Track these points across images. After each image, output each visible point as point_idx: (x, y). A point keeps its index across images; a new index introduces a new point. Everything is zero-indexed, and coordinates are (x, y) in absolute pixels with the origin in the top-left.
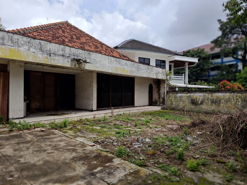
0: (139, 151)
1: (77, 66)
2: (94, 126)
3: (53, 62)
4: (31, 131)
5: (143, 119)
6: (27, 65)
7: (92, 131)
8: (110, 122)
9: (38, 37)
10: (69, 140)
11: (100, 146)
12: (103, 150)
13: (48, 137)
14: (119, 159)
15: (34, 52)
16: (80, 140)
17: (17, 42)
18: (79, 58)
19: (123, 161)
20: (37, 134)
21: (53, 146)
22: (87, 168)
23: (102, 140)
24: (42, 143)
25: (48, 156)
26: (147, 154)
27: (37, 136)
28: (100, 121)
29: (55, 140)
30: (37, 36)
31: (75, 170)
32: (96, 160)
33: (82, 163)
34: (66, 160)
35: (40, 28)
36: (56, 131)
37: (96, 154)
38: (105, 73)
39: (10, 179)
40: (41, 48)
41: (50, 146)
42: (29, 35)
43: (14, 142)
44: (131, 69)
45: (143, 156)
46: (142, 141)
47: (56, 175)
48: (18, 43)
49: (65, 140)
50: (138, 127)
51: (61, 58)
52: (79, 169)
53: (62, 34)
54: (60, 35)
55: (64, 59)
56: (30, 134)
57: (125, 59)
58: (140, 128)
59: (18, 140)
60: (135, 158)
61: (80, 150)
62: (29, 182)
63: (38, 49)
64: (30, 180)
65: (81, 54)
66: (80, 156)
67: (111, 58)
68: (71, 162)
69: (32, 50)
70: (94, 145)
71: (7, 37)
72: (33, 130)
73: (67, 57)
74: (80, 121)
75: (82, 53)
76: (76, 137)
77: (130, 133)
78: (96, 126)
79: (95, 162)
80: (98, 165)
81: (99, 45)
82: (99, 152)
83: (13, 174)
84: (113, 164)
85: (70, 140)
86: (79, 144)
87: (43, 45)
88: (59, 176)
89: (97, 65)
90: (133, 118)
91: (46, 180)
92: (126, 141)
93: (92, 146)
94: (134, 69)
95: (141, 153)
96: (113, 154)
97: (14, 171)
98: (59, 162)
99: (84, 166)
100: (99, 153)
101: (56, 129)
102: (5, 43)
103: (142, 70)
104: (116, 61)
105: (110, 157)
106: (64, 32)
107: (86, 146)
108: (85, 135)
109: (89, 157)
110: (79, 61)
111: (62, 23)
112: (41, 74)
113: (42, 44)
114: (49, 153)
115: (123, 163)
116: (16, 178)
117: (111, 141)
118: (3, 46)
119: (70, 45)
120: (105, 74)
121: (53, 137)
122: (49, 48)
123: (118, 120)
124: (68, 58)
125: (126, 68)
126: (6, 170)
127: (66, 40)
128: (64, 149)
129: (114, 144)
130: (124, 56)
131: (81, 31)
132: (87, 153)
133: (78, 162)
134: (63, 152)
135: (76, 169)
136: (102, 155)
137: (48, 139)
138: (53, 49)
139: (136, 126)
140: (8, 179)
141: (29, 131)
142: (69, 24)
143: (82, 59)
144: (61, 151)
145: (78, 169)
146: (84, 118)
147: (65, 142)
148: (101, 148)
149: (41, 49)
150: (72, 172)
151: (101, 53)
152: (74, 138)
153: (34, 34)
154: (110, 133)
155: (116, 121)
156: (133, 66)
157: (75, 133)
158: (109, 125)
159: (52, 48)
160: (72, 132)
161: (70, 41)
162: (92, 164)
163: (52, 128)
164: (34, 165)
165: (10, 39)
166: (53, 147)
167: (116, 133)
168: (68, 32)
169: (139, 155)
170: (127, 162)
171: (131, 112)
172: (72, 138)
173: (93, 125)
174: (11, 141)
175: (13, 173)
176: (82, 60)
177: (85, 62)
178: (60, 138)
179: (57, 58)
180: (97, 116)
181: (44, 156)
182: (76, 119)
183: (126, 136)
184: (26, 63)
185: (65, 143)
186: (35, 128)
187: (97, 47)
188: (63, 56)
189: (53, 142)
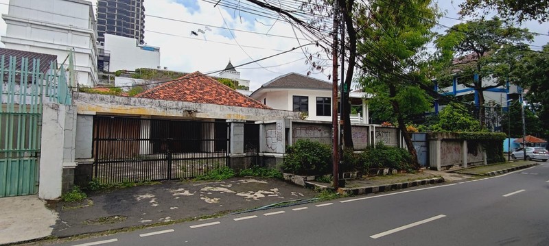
1: (189, 115)
15: (155, 109)
18: (190, 109)
40: (160, 105)
42: (156, 93)
44: (248, 114)
51: (175, 111)
53: (187, 87)
55: (177, 111)
65: (193, 106)
69: (153, 107)
89: (208, 113)
94: (252, 115)
102: (136, 104)
104: (229, 108)
110: (191, 112)
113: (161, 102)
118: (135, 107)
122: (166, 104)
124: (181, 110)
153: (160, 92)
156: (250, 111)
159: (168, 104)
168: (194, 84)
176: (193, 111)
177: (196, 112)
179: (171, 111)
188: (176, 109)
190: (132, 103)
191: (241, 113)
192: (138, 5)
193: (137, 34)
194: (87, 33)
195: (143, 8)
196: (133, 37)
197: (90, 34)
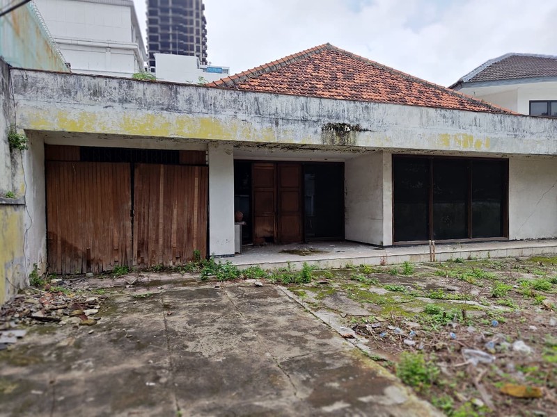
0: (477, 379)
1: (337, 140)
2: (374, 285)
3: (282, 136)
4: (237, 284)
5: (526, 276)
6: (242, 148)
7: (363, 297)
8: (419, 280)
9: (259, 88)
10: (299, 314)
11: (367, 341)
12: (369, 352)
13: (261, 300)
14: (405, 390)
15: (246, 121)
16: (324, 316)
17: (214, 103)
18: (341, 122)
19: (414, 398)
20: (244, 292)
21: (261, 323)
22: (311, 396)
23: (379, 324)
24: (243, 314)
25: (240, 347)
26: (502, 394)
27: (242, 297)
28: (393, 273)
29: (271, 309)
30: (257, 87)
31: (279, 395)
32: (339, 379)
33: (305, 379)
34: (272, 363)
35: (267, 70)
36: (282, 290)
37: (347, 361)
38: (416, 153)
39: (152, 384)
40: (259, 109)
41: (255, 322)
42: (243, 86)
43: (197, 303)
44: (493, 136)
45: (487, 398)
46: (498, 347)
47: (233, 398)
48: (215, 107)
49: (291, 313)
50: (501, 301)
51: (300, 127)
52: (289, 395)
53: (313, 74)
54: (306, 76)
55: (307, 127)
56: (232, 290)
57: (476, 109)
58: (508, 305)
59: (206, 302)
60: (456, 399)
61: (312, 342)
62: (177, 400)
63: (253, 112)
64: (182, 396)
65: (347, 111)
66: (308, 359)
67: (428, 113)
68: (281, 371)
69: (241, 116)
70: (351, 337)
71: (196, 97)
72: (241, 283)
73: (314, 121)
74: (346, 271)
75: (348, 109)
76: (316, 310)
77: (464, 315)
78: (378, 287)
79: (336, 385)
80: (340, 396)
81: (402, 86)
82: (358, 359)
83: (162, 375)
84: (381, 402)
85: (301, 315)
86: (316, 328)
87: (261, 104)
88: (240, 401)
89: (389, 133)
90: (493, 274)
91: (208, 405)
92: (445, 340)
93: (345, 337)
94: (502, 135)
95: (480, 387)
96: (393, 372)
97: (166, 368)
98: (255, 366)
99: (305, 387)
100: (357, 362)
101: (284, 285)
102: (193, 109)
103: (532, 134)
104: (444, 117)
105: (381, 378)
106: (316, 68)
107: (330, 337)
108: (342, 306)
109: (327, 368)
110: (343, 129)
111: (317, 51)
112: (272, 165)
113: (261, 100)
114: (246, 339)
115: (412, 405)
116: (161, 384)
117: (402, 332)
118: (190, 116)
119: (327, 94)
120: (415, 155)
121: (270, 303)
122: (274, 107)
123: (445, 276)
124: (315, 125)
125: (474, 134)
126: (154, 362)
127: (318, 86)
128: (280, 335)
129: (406, 341)
130: (474, 103)
131: (359, 59)
132: (326, 356)
133: (295, 373)
134: (275, 343)
135: (283, 392)
136: (363, 367)
137: (260, 305)
138: (284, 109)
139: (494, 296)
140: (147, 384)
141: (231, 285)
142: (333, 48)
143: (349, 123)
144: (271, 339)
145: (287, 392)
146: (356, 263)
147: (290, 317)
148: (366, 349)
149: (258, 112)
150: (271, 399)
151: (404, 103)
152: (312, 312)
153: (252, 84)
154: (409, 309)
155: (438, 277)
156: (498, 126)
157: (321, 299)
158: (413, 287)
159: (282, 107)
160: (315, 295)
161: (327, 87)
162: (326, 387)
163: (278, 282)
164: (206, 362)
165: (202, 99)
166: (261, 326)
167: (425, 311)
168: (326, 68)
169: (473, 390)
170: (426, 404)
171: (493, 254)
172: (309, 309)
173: (371, 282)
174: (194, 302)
175: (162, 373)
176: (349, 126)
177: (357, 129)
178: (284, 307)
179: (290, 127)
180: (389, 261)
181: (233, 344)
182: (337, 266)
183: (450, 325)
184: (238, 145)
185: (289, 320)
186: (245, 279)
187: (394, 89)
188: (304, 120)
189: (266, 313)
190: (182, 104)
191: (474, 132)
192: (197, 16)
193: (198, 50)
194: (130, 49)
195: (203, 19)
196: (192, 55)
197: (134, 50)
